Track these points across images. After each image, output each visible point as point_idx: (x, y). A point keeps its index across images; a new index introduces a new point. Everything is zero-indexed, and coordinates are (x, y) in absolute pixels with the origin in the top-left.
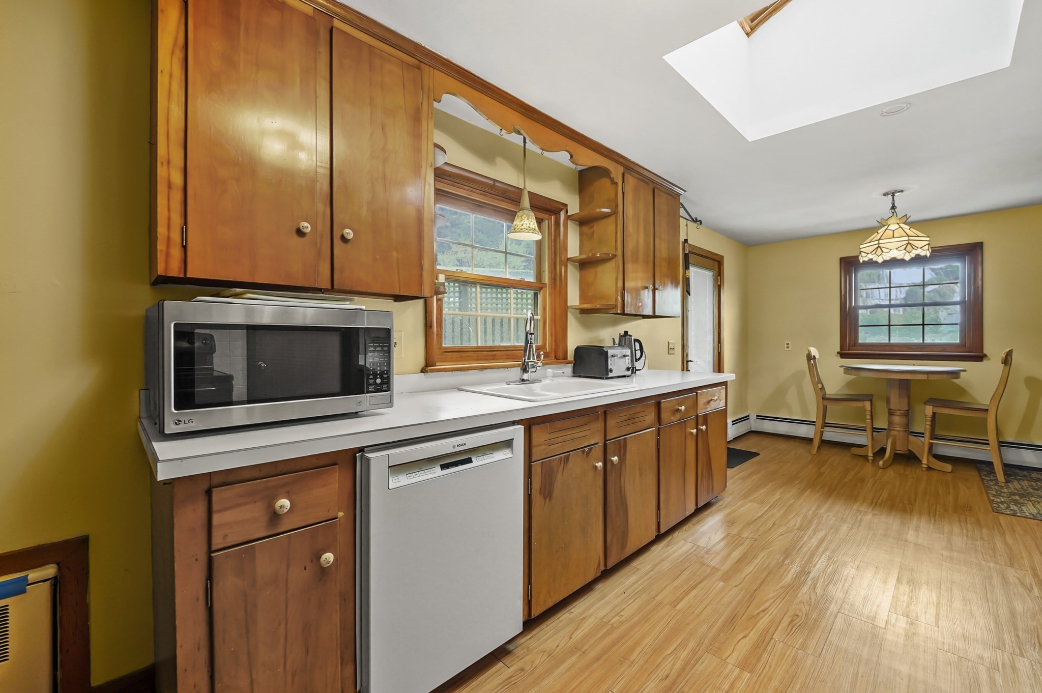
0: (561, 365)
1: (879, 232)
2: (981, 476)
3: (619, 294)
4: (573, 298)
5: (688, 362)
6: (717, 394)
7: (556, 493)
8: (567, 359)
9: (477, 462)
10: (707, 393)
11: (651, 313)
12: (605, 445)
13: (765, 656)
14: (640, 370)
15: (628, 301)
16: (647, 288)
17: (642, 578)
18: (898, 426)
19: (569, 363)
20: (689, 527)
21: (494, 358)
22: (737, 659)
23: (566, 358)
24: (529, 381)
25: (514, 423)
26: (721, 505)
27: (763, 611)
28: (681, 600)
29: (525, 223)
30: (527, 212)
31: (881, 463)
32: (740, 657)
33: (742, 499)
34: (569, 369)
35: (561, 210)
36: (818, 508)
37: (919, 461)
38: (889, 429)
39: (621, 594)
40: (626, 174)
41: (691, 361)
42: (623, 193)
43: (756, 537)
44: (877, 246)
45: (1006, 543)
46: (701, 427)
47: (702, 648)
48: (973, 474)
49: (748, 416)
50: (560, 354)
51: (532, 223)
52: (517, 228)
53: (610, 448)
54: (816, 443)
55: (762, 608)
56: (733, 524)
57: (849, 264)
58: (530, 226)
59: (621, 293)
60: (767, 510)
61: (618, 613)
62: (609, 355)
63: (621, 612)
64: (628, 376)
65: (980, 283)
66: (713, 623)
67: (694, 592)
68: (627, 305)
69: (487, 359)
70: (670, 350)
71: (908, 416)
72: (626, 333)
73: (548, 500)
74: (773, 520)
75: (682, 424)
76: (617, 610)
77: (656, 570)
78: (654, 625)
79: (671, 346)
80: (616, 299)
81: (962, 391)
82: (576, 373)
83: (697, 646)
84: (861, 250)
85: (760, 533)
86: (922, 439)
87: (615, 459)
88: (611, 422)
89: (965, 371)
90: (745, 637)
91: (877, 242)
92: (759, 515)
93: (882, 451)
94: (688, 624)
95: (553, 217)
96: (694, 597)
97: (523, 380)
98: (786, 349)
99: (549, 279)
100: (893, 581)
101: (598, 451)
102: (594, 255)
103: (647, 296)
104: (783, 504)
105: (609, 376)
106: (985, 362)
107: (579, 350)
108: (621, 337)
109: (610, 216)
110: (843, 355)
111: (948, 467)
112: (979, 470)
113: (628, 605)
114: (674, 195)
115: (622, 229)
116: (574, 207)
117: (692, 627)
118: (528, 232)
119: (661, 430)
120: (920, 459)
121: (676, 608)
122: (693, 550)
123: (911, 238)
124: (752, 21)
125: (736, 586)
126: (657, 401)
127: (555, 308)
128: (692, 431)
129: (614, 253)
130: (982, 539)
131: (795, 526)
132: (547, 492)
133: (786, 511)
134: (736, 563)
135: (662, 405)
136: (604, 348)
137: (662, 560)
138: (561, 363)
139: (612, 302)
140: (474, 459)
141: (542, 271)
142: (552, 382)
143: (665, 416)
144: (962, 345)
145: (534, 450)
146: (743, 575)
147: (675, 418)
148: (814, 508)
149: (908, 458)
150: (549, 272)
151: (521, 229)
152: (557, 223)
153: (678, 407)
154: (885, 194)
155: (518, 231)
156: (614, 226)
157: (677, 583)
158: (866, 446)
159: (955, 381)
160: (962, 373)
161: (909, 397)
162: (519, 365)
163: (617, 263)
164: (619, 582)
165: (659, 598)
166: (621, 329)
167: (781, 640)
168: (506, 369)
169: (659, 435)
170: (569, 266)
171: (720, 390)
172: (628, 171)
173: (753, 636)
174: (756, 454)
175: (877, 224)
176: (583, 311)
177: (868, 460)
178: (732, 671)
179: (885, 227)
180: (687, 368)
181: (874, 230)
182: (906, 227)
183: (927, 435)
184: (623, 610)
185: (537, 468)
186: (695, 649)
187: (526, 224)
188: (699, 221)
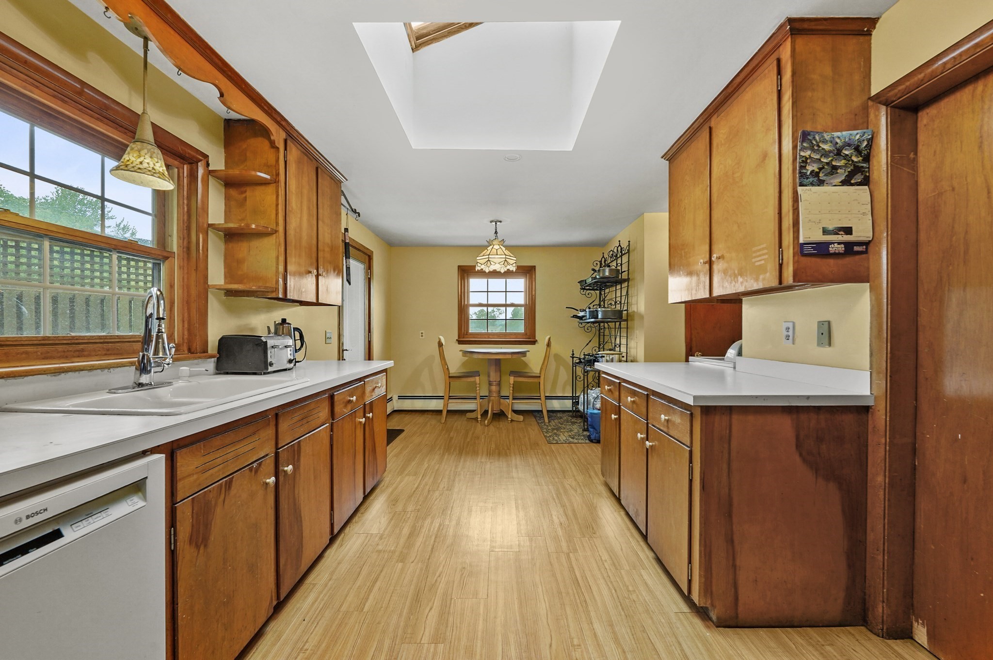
0: (200, 360)
1: (488, 249)
2: (537, 421)
3: (281, 276)
4: (216, 275)
5: (343, 351)
6: (380, 381)
7: (215, 534)
8: (207, 352)
9: (70, 534)
10: (372, 381)
11: (314, 301)
12: (277, 455)
13: (451, 619)
14: (301, 361)
15: (290, 285)
16: (310, 272)
17: (321, 592)
18: (494, 393)
19: (212, 357)
20: (359, 517)
21: (81, 354)
22: (430, 635)
23: (205, 351)
24: (151, 384)
25: (144, 453)
26: (383, 486)
27: (439, 576)
28: (367, 599)
29: (147, 161)
30: (150, 147)
31: (486, 422)
32: (432, 632)
33: (400, 475)
34: (210, 365)
35: (201, 160)
36: (456, 466)
37: (507, 417)
38: (489, 396)
39: (300, 624)
40: (289, 142)
41: (346, 350)
42: (286, 162)
43: (419, 507)
44: (488, 259)
45: (558, 463)
46: (368, 415)
47: (397, 643)
48: (532, 420)
49: (392, 397)
50: (197, 345)
51: (158, 165)
52: (132, 165)
53: (283, 457)
54: (445, 413)
55: (437, 574)
56: (397, 501)
57: (466, 272)
58: (155, 167)
59: (283, 275)
60: (421, 479)
61: (301, 649)
62: (269, 346)
63: (304, 645)
64: (289, 369)
65: (534, 293)
66: (401, 609)
67: (378, 584)
68: (290, 290)
69: (65, 357)
70: (327, 338)
71: (499, 385)
72: (284, 321)
73: (202, 548)
74: (427, 487)
75: (353, 415)
76: (300, 645)
77: (334, 577)
78: (345, 641)
79: (328, 335)
80: (277, 282)
81: (526, 365)
82: (220, 370)
83: (393, 641)
84: (478, 261)
85: (420, 503)
86: (508, 400)
87: (289, 468)
88: (284, 426)
89: (529, 351)
90: (431, 609)
91: (487, 257)
92: (416, 486)
93: (486, 412)
94: (379, 623)
95: (185, 167)
96: (379, 590)
97: (140, 385)
98: (421, 338)
99: (179, 246)
100: (514, 511)
101: (269, 463)
102: (248, 225)
103: (310, 281)
104: (431, 471)
105: (269, 370)
106: (536, 344)
107: (224, 342)
108: (277, 326)
109: (269, 184)
110: (460, 342)
111: (521, 418)
112: (535, 417)
113: (312, 633)
114: (337, 181)
115: (284, 202)
116: (218, 162)
117: (383, 624)
118: (152, 175)
119: (334, 425)
120: (507, 415)
121: (364, 611)
122: (367, 541)
123: (507, 257)
124: (418, 39)
125: (412, 562)
126: (330, 395)
127: (188, 287)
128: (361, 420)
129: (275, 228)
130: (548, 463)
131: (444, 487)
132: (200, 538)
133: (434, 477)
134: (408, 538)
135: (336, 398)
136: (262, 338)
137: (339, 563)
138: (200, 358)
139: (272, 284)
140: (64, 531)
141: (167, 235)
142: (189, 384)
143: (338, 409)
144: (525, 334)
145: (180, 485)
146: (416, 548)
147: (347, 411)
148: (453, 469)
149: (500, 415)
150: (179, 237)
151: (139, 168)
152: (193, 176)
153: (349, 398)
154: (491, 222)
155: (132, 169)
156: (275, 197)
157: (358, 583)
158: (475, 410)
159: (523, 358)
160: (527, 353)
161: (500, 372)
162: (132, 364)
163: (278, 240)
164: (295, 610)
165: (344, 608)
166: (278, 315)
167: (459, 597)
168: (106, 370)
169: (332, 430)
170: (211, 234)
171: (382, 376)
172: (292, 140)
173: (437, 603)
174: (401, 431)
175: (486, 244)
176: (229, 293)
177: (478, 421)
178: (428, 650)
179: (491, 247)
180: (343, 357)
181: (486, 247)
182: (504, 249)
183: (511, 397)
184: (307, 642)
185: (185, 511)
186: (392, 647)
187: (148, 163)
188: (357, 213)
